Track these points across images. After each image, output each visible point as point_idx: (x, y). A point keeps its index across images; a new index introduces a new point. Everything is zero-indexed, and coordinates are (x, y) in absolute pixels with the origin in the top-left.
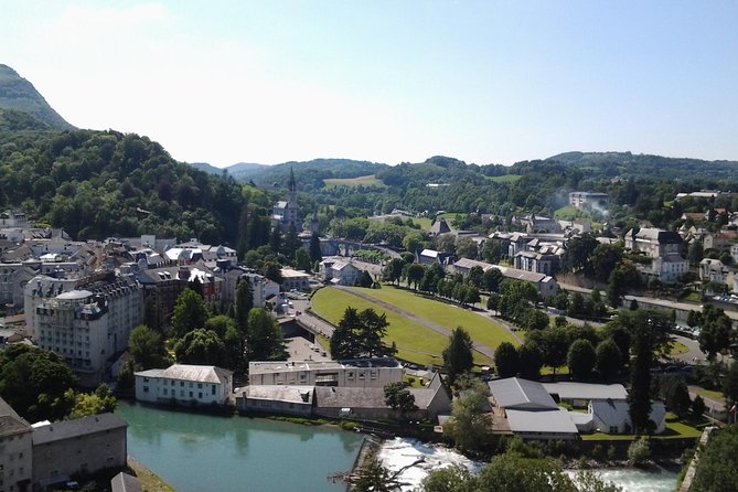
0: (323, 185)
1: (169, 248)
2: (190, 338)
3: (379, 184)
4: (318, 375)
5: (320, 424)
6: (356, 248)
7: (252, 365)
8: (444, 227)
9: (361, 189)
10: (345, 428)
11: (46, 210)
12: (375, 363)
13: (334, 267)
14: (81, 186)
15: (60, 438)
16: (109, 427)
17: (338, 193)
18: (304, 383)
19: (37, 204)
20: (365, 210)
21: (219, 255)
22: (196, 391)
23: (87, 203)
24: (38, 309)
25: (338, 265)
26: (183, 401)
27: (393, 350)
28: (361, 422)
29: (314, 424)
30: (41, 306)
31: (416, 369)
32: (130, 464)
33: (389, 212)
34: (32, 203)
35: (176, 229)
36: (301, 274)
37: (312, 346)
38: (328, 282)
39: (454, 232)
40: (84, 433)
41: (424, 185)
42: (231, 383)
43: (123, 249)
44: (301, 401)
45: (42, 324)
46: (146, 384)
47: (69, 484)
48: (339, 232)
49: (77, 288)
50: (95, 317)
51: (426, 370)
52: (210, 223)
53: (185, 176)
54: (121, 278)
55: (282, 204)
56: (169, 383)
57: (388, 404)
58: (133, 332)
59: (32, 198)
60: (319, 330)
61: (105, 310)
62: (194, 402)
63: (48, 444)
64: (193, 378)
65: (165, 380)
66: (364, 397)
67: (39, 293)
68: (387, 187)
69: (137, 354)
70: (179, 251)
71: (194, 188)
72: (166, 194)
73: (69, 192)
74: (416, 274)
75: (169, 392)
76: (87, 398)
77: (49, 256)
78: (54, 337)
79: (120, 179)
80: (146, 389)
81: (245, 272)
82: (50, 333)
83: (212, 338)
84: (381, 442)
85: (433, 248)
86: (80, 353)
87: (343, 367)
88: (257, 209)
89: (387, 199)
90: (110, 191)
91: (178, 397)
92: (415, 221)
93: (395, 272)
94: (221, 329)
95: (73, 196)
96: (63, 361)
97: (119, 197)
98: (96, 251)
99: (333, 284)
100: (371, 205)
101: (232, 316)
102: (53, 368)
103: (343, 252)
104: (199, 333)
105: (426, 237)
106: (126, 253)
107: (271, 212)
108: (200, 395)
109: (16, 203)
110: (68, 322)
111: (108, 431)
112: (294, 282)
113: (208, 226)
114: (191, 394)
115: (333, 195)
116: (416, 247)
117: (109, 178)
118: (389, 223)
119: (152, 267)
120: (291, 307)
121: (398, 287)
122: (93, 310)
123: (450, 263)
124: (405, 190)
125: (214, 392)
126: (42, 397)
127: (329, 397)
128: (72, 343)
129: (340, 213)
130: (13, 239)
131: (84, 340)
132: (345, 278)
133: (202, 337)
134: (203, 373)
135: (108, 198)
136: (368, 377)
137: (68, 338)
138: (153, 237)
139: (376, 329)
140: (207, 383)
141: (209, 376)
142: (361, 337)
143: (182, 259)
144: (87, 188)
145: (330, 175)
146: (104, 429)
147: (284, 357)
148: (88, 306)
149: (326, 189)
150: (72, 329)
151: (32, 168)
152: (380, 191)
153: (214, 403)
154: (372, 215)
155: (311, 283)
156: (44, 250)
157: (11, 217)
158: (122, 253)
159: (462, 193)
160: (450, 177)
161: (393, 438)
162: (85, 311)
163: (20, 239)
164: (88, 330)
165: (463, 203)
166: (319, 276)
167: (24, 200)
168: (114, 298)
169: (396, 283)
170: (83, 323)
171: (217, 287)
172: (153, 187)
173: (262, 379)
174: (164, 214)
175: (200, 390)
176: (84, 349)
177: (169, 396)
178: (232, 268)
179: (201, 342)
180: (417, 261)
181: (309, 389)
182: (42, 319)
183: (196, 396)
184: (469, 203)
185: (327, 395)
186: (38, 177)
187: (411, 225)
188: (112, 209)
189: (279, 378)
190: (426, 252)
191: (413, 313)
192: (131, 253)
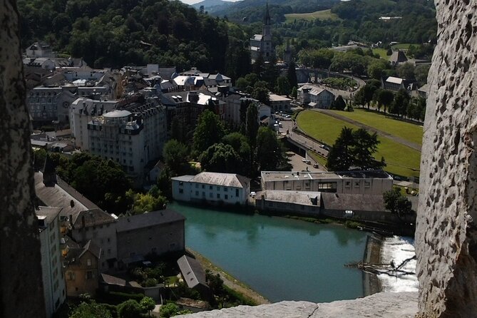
0: (284, 19)
1: (176, 76)
2: (212, 151)
3: (334, 18)
4: (320, 183)
5: (327, 223)
6: (325, 76)
7: (263, 174)
8: (402, 57)
9: (318, 22)
10: (350, 227)
11: (66, 42)
12: (368, 175)
13: (311, 93)
14: (93, 22)
15: (137, 227)
16: (171, 220)
17: (298, 26)
18: (308, 190)
19: (58, 37)
20: (324, 42)
21: (218, 81)
22: (222, 194)
23: (100, 36)
24: (89, 125)
25: (315, 91)
26: (213, 201)
27: (382, 164)
28: (363, 223)
29: (323, 223)
30: (91, 123)
31: (400, 180)
32: (188, 248)
33: (346, 43)
34: (53, 36)
35: (175, 59)
36: (283, 98)
37: (304, 159)
38: (306, 105)
39: (412, 61)
40: (154, 224)
41: (377, 18)
42: (249, 188)
43: (138, 76)
44: (310, 204)
45: (93, 138)
46: (181, 187)
47: (144, 263)
48: (306, 62)
49: (118, 108)
50: (135, 132)
51: (408, 181)
52: (202, 53)
53: (178, 12)
54: (149, 101)
55: (258, 37)
56: (201, 186)
57: (387, 208)
58: (167, 145)
59: (53, 32)
60: (308, 146)
61: (142, 127)
62: (221, 203)
63: (128, 232)
64: (220, 183)
65: (197, 184)
66: (364, 202)
67: (84, 111)
68: (342, 20)
69: (170, 163)
70: (185, 78)
71: (187, 23)
72: (164, 29)
73: (83, 27)
74: (385, 99)
75: (200, 194)
76: (144, 198)
77: (79, 81)
78: (103, 148)
79: (125, 16)
80: (181, 191)
81: (243, 96)
82: (99, 145)
83: (231, 151)
84: (382, 239)
85: (396, 76)
86: (125, 161)
87: (341, 177)
88: (236, 42)
89: (343, 32)
90: (117, 26)
91: (208, 198)
92: (375, 52)
93: (365, 97)
94: (236, 144)
95: (87, 31)
96: (119, 167)
97: (125, 31)
98: (115, 78)
99: (311, 107)
100: (328, 37)
101: (243, 133)
102: (114, 172)
103: (313, 79)
104: (219, 146)
105: (388, 66)
106: (141, 79)
107: (248, 45)
108: (226, 197)
109: (40, 36)
110: (114, 136)
111: (171, 223)
112: (278, 106)
113: (202, 57)
114: (218, 196)
115: (293, 28)
116: (381, 75)
117: (114, 15)
118: (351, 54)
119: (165, 91)
120: (281, 126)
121: (368, 110)
122: (134, 126)
123: (414, 89)
124: (359, 22)
125: (237, 195)
126: (107, 195)
127: (334, 202)
128: (118, 153)
129: (305, 45)
130: (47, 67)
131: (128, 151)
132: (321, 102)
133: (221, 150)
134: (227, 179)
135: (117, 32)
136: (363, 186)
137: (114, 149)
138: (157, 66)
139: (367, 146)
140: (231, 188)
141: (233, 182)
142: (355, 153)
143: (188, 85)
144: (97, 23)
145: (290, 11)
146: (168, 221)
147: (289, 168)
148: (130, 123)
149: (287, 22)
150: (117, 142)
151: (50, 7)
152: (335, 24)
153: (238, 203)
154: (331, 46)
155: (292, 106)
156: (75, 77)
157: (39, 48)
158: (139, 79)
159: (413, 25)
160: (399, 10)
161: (392, 237)
162: (127, 127)
163: (51, 67)
164: (130, 143)
165: (415, 35)
166: (298, 100)
167: (46, 34)
168: (147, 117)
169: (366, 106)
170: (127, 137)
171: (221, 109)
172: (152, 23)
173: (274, 185)
174: (164, 46)
175: (226, 193)
176: (128, 159)
177: (200, 197)
178: (231, 93)
179: (222, 154)
180: (382, 87)
181: (317, 194)
182: (92, 132)
183: (222, 197)
184: (421, 34)
185: (332, 199)
186: (56, 15)
187: (372, 55)
188: (121, 41)
189: (289, 185)
190: (391, 79)
191: (389, 133)
192: (146, 79)
